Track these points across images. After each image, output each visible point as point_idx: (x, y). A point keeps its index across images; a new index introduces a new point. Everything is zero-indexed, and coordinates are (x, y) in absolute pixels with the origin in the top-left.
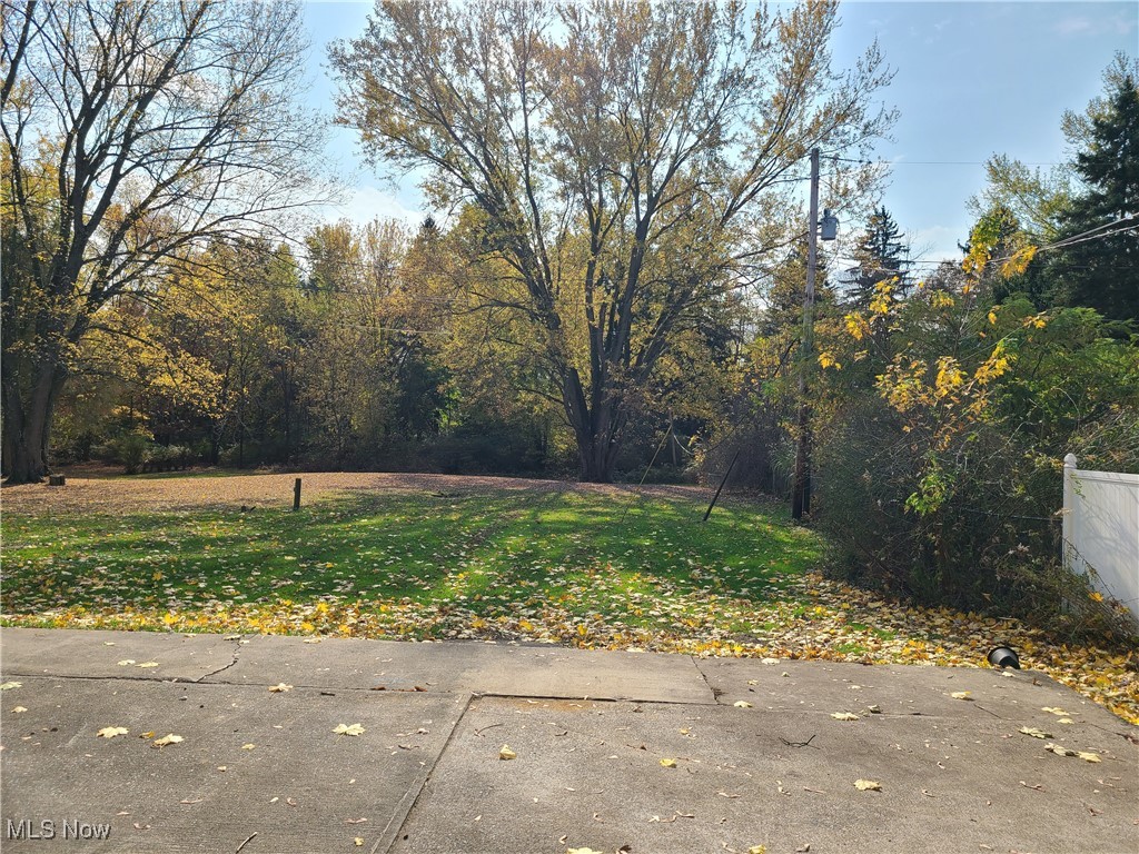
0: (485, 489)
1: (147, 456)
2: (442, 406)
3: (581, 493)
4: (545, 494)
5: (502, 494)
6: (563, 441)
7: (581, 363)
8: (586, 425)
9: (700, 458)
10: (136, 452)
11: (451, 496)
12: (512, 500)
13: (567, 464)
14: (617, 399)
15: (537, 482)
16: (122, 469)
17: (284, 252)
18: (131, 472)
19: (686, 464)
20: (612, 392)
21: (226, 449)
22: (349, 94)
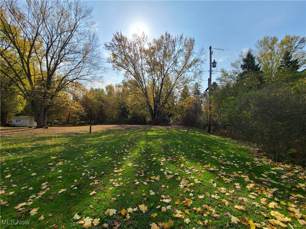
0: (135, 127)
1: (77, 123)
2: (129, 114)
3: (154, 128)
4: (147, 128)
5: (138, 128)
6: (148, 119)
7: (152, 104)
8: (153, 115)
9: (172, 121)
10: (75, 122)
11: (128, 129)
12: (140, 130)
13: (149, 123)
14: (159, 111)
15: (145, 126)
16: (73, 125)
17: (103, 90)
18: (74, 126)
19: (169, 122)
20: (158, 109)
21: (92, 121)
22: (110, 57)
